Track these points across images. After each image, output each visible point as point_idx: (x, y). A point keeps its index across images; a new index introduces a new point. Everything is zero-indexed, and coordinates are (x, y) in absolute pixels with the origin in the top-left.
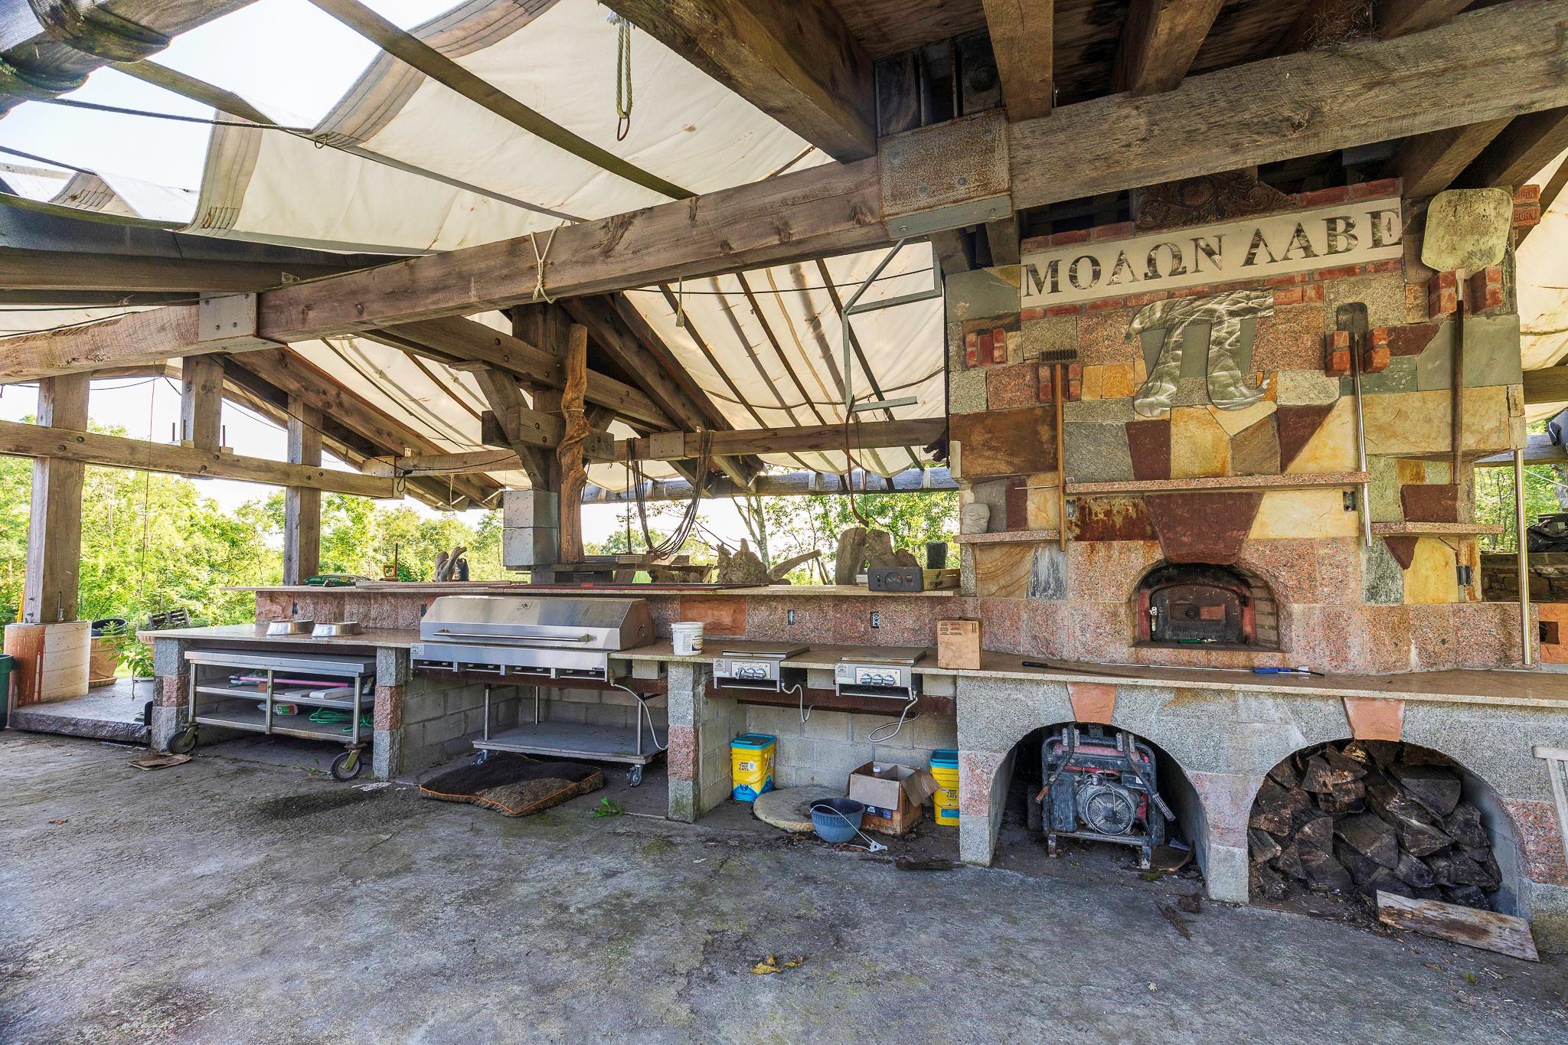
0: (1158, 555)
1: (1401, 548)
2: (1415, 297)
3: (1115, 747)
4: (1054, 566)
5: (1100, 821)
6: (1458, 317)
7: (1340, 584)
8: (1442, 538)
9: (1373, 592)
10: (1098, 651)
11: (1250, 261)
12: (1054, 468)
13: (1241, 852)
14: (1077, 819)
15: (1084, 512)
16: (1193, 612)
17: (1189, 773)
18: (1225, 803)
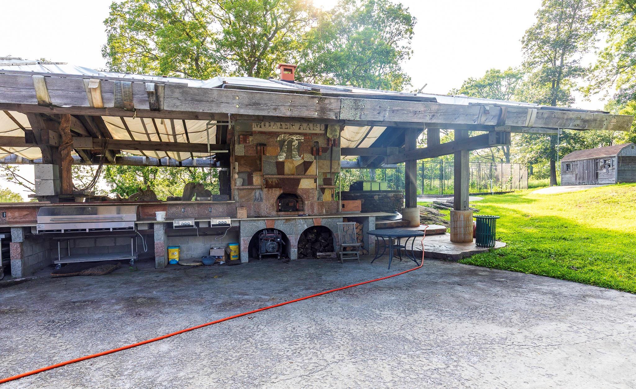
0: (282, 192)
1: (323, 190)
2: (325, 142)
3: (274, 233)
4: (260, 194)
5: (271, 249)
6: (332, 147)
7: (313, 197)
8: (329, 188)
9: (318, 199)
10: (270, 213)
11: (300, 129)
12: (260, 170)
13: (296, 250)
14: (266, 250)
15: (267, 182)
16: (288, 204)
17: (288, 236)
18: (294, 241)
